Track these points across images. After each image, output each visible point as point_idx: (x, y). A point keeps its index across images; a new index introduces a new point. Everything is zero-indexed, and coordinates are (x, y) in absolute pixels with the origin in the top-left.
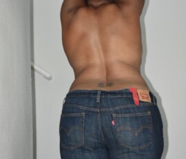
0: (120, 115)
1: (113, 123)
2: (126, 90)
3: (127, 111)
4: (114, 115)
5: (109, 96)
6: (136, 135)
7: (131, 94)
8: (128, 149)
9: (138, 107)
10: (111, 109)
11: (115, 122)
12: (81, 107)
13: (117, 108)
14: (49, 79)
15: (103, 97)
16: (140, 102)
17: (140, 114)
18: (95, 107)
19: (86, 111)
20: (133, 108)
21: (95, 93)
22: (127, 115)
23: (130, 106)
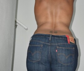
0: (60, 48)
1: (56, 51)
2: (64, 36)
3: (64, 46)
4: (57, 47)
5: (56, 38)
6: (67, 58)
7: (67, 38)
8: (62, 64)
9: (69, 45)
10: (56, 44)
11: (57, 51)
12: (41, 42)
13: (59, 44)
14: (27, 29)
15: (53, 38)
16: (70, 42)
17: (69, 48)
18: (48, 43)
19: (43, 44)
20: (67, 45)
21: (49, 36)
22: (64, 48)
23: (65, 44)
